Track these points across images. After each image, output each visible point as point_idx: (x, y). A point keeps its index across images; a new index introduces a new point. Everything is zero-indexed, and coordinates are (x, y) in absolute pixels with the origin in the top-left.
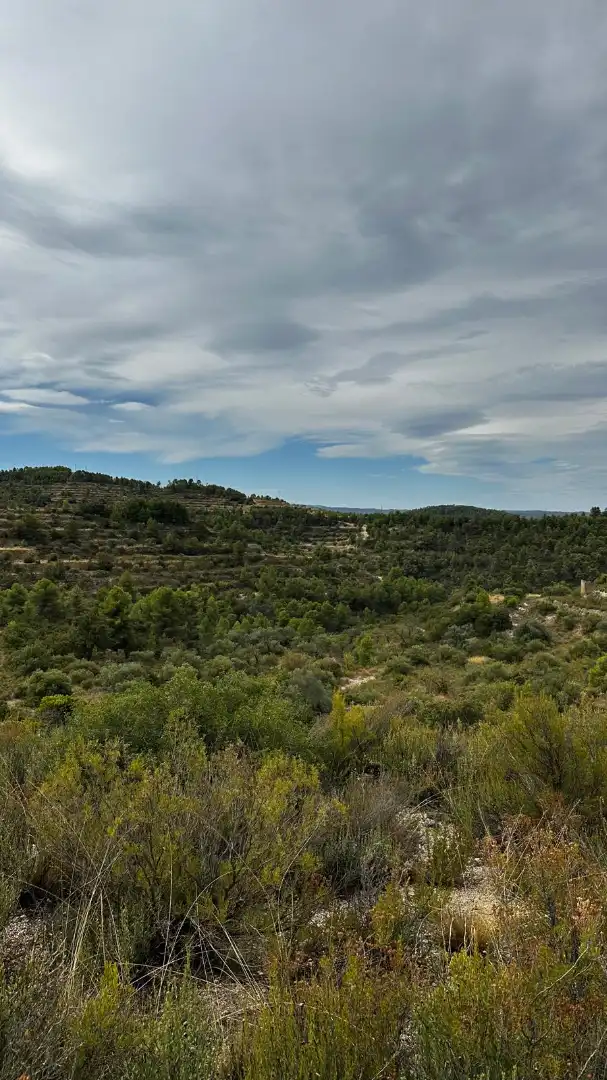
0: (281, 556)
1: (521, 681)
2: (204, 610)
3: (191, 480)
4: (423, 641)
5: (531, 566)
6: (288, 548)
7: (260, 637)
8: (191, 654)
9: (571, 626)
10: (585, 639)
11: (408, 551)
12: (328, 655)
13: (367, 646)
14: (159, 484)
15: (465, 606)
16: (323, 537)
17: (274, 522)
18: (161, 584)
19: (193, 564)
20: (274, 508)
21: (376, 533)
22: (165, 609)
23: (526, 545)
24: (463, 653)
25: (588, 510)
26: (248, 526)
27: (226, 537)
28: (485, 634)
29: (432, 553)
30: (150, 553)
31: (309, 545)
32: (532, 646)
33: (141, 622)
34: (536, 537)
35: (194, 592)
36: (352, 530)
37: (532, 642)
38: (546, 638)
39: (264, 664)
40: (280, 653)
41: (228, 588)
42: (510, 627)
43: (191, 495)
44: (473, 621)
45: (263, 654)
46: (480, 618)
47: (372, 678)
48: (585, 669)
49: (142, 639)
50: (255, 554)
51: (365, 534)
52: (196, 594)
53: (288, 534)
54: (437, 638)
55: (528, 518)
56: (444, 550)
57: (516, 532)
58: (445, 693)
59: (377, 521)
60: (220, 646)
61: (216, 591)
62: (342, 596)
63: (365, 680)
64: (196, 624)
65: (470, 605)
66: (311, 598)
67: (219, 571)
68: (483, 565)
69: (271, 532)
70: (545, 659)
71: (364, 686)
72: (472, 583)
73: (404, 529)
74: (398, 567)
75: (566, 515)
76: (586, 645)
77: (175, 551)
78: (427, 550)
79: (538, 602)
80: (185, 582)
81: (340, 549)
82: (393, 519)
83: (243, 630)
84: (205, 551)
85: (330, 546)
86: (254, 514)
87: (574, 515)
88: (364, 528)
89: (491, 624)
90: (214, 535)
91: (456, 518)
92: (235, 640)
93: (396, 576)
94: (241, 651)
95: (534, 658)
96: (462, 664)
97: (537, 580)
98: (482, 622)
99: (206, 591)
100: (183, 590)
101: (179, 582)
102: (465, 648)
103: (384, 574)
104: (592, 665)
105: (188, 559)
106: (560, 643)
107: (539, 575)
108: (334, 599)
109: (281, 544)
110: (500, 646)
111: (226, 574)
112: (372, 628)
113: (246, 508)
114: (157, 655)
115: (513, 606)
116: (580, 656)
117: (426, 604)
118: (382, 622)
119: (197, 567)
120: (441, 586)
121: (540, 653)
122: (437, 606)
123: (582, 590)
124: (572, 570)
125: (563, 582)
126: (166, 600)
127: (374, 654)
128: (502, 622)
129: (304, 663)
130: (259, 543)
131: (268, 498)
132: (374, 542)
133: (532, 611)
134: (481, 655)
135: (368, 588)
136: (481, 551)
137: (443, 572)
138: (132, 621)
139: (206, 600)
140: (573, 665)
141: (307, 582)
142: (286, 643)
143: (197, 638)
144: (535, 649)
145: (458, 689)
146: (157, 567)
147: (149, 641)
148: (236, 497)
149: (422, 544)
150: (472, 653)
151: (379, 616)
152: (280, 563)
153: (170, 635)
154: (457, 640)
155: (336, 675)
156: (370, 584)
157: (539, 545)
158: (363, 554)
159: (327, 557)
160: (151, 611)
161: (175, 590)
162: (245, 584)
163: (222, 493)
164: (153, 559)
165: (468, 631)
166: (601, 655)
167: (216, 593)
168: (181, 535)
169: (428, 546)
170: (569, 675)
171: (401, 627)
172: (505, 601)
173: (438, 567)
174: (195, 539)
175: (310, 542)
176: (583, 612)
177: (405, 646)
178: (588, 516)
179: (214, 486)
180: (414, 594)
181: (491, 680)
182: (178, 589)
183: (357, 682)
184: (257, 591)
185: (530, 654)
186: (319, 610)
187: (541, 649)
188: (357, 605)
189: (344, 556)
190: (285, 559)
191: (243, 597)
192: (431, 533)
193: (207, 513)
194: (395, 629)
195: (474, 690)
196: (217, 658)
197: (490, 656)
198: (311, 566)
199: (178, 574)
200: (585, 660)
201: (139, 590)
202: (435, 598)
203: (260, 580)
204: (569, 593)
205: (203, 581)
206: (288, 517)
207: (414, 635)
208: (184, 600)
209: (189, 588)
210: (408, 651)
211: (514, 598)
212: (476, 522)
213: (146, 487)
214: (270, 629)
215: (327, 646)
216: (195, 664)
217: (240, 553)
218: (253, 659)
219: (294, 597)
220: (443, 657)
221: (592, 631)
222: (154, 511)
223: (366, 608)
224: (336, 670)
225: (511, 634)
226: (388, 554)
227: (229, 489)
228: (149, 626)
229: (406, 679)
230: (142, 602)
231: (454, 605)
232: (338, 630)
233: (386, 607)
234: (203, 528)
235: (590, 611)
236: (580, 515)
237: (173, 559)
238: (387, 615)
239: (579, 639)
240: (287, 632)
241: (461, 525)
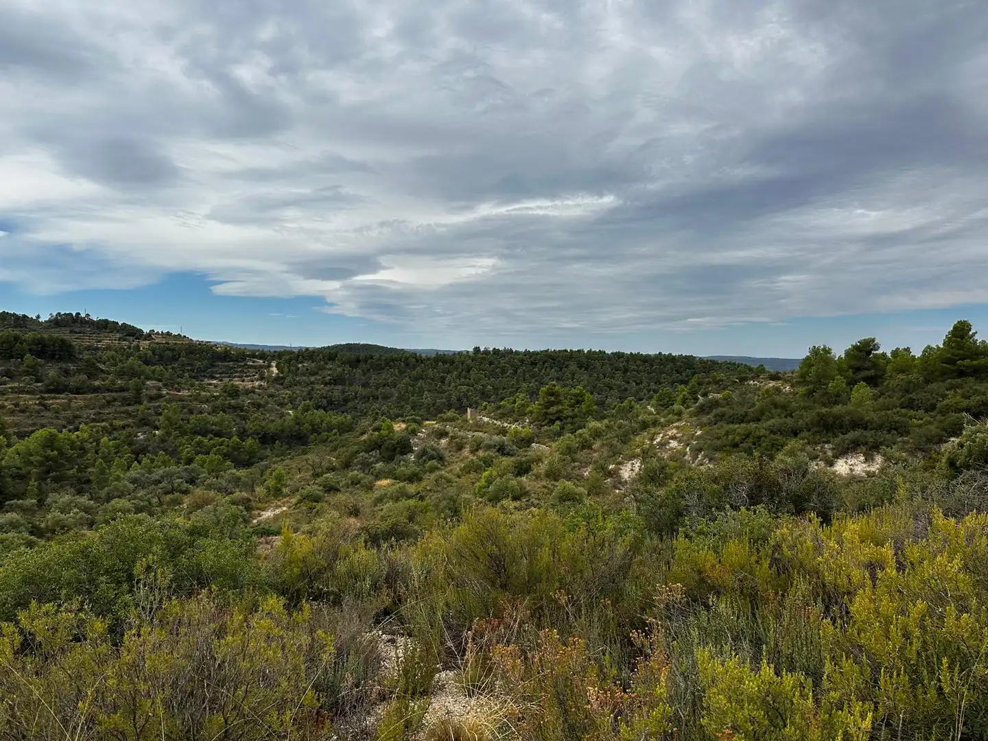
0: (185, 393)
1: (422, 498)
2: (97, 452)
3: (78, 314)
4: (333, 469)
5: (427, 398)
6: (192, 385)
7: (162, 477)
8: (84, 500)
9: (460, 448)
10: (471, 457)
11: (317, 387)
12: (237, 490)
13: (279, 479)
14: (38, 317)
15: (372, 434)
16: (230, 373)
17: (175, 359)
18: (43, 426)
19: (81, 403)
20: (176, 344)
21: (286, 370)
22: (49, 452)
23: (423, 379)
24: (371, 478)
25: (471, 350)
26: (147, 363)
27: (121, 374)
28: (390, 459)
29: (340, 387)
30: (28, 392)
31: (215, 382)
32: (430, 467)
33: (20, 468)
34: (430, 372)
35: (84, 433)
36: (261, 367)
37: (430, 463)
38: (441, 458)
39: (169, 504)
40: (186, 492)
41: (123, 427)
42: (412, 451)
43: (77, 330)
44: (380, 447)
45: (167, 493)
46: (386, 444)
47: (285, 509)
48: (473, 483)
49: (20, 487)
50: (155, 392)
51: (275, 370)
52: (86, 435)
53: (192, 370)
54: (347, 465)
55: (424, 356)
56: (351, 385)
57: (414, 367)
58: (356, 516)
59: (287, 357)
60: (116, 489)
61: (109, 431)
62: (251, 431)
63: (278, 511)
64: (86, 468)
65: (377, 433)
66: (218, 434)
67: (111, 410)
68: (386, 397)
69: (173, 368)
70: (441, 477)
71: (276, 518)
72: (377, 413)
73: (313, 365)
74: (308, 401)
75: (454, 353)
76: (473, 463)
77: (57, 389)
78: (335, 385)
79: (434, 428)
80: (73, 422)
81: (249, 385)
82: (303, 357)
83: (143, 471)
84: (96, 390)
85: (237, 382)
86: (153, 351)
87: (460, 353)
88: (274, 364)
89: (394, 450)
90: (109, 374)
91: (362, 355)
92: (134, 481)
93: (306, 409)
94: (141, 493)
95: (432, 477)
96: (370, 488)
97: (432, 409)
98: (388, 449)
99: (97, 432)
100: (70, 431)
101: (64, 422)
102: (372, 474)
103: (295, 408)
104: (479, 480)
105: (76, 399)
106: (453, 462)
107: (434, 404)
108: (243, 434)
109: (183, 381)
110: (402, 468)
111: (123, 412)
112: (282, 460)
113: (144, 344)
114: (41, 503)
115: (414, 432)
116: (469, 472)
117: (335, 434)
118: (293, 454)
119: (87, 407)
120: (349, 417)
121: (438, 473)
122: (346, 436)
123: (469, 417)
124: (459, 400)
125: (453, 410)
126: (50, 443)
127: (286, 486)
128: (403, 447)
129: (213, 500)
130: (160, 380)
131: (168, 334)
132: (283, 378)
133: (429, 435)
134: (386, 478)
135: (279, 421)
136: (384, 386)
137: (350, 404)
138: (9, 468)
139: (98, 441)
140: (463, 480)
141: (212, 419)
142: (192, 481)
143: (89, 481)
144: (433, 470)
145: (368, 510)
146: (36, 407)
147: (29, 487)
148: (132, 333)
149: (330, 379)
150: (378, 477)
151: (290, 448)
152: (183, 401)
153: (56, 480)
154: (366, 466)
155: (248, 509)
156: (281, 417)
157: (432, 379)
158: (272, 390)
159: (234, 393)
160: (32, 455)
161: (61, 432)
162: (144, 422)
163: (115, 328)
164: (30, 399)
165: (374, 457)
166: (485, 471)
167: (110, 433)
168: (67, 372)
169: (335, 381)
170: (461, 489)
171: (312, 457)
172: (407, 429)
173: (346, 401)
174: (83, 377)
175: (214, 378)
176: (470, 434)
177: (316, 475)
178: (471, 354)
179: (106, 321)
180: (324, 425)
181: (397, 500)
182: (64, 430)
183: (268, 514)
184: (158, 429)
185: (428, 473)
186: (228, 446)
187: (438, 469)
188: (267, 439)
189: (254, 392)
190: (191, 396)
191: (141, 437)
192: (339, 370)
193: (97, 349)
194: (307, 460)
195: (382, 510)
196: (113, 502)
197: (395, 479)
198: (218, 402)
199: (64, 414)
200: (473, 475)
201: (15, 433)
202: (345, 429)
203: (161, 418)
204: (458, 419)
205: (94, 420)
206: (192, 353)
207: (325, 464)
208: (73, 442)
209: (77, 429)
210: (319, 480)
211: (414, 426)
212: (379, 359)
213: (21, 321)
214: (173, 468)
215: (237, 481)
216: (87, 510)
217: (138, 391)
218: (155, 500)
219: (199, 434)
220: (352, 483)
221: (477, 450)
222: (34, 347)
223: (277, 442)
224: (247, 505)
225: (412, 457)
226: (298, 390)
227: (124, 324)
228: (29, 473)
229: (318, 506)
230: (20, 445)
231: (363, 433)
232: (247, 464)
233: (297, 439)
234: (94, 364)
235: (476, 433)
236: (465, 353)
237: (57, 398)
238: (298, 447)
239: (467, 458)
240: (193, 470)
241: (366, 361)
